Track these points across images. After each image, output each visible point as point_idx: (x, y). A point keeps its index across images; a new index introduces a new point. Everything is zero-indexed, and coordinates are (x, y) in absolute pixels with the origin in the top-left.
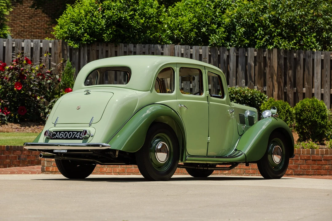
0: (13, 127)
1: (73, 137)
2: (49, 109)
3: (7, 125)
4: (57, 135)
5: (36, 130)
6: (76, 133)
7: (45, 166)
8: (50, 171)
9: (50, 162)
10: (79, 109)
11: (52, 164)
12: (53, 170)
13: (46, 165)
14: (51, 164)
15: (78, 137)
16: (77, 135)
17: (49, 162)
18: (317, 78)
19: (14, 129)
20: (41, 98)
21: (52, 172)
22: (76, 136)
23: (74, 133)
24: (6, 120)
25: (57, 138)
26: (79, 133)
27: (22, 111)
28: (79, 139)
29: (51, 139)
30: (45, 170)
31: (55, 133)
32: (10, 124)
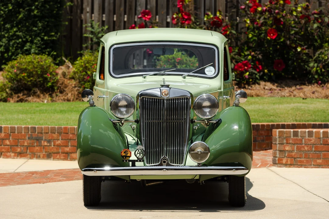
0: (266, 88)
2: (314, 63)
3: (259, 84)
5: (295, 93)
7: (276, 157)
8: (284, 164)
9: (284, 152)
11: (286, 154)
12: (288, 162)
13: (278, 156)
14: (284, 154)
17: (282, 152)
19: (266, 91)
20: (302, 50)
21: (286, 165)
24: (257, 78)
27: (279, 66)
30: (277, 162)
32: (262, 83)
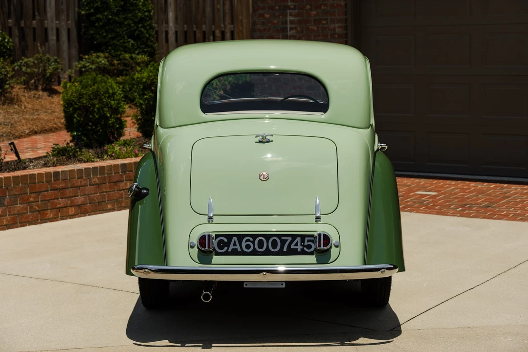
1: (285, 250)
4: (235, 245)
6: (290, 239)
10: (266, 179)
15: (299, 248)
16: (296, 245)
18: (50, 6)
22: (292, 247)
23: (283, 238)
25: (235, 253)
26: (298, 239)
28: (303, 253)
29: (217, 254)
31: (226, 240)
